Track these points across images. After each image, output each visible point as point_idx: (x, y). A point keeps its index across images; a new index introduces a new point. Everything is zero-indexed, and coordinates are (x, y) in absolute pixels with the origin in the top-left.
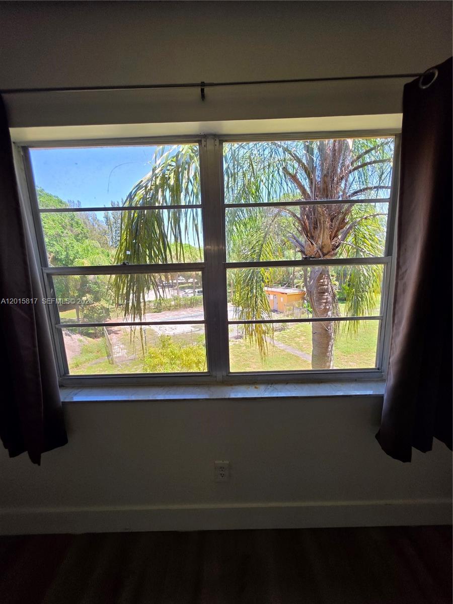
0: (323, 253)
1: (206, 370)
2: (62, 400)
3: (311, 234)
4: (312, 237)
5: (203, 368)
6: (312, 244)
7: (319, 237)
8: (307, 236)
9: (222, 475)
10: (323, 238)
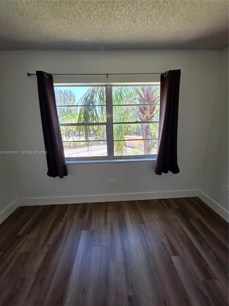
0: (147, 119)
1: (107, 155)
2: (66, 163)
3: (143, 112)
4: (144, 113)
5: (106, 155)
6: (144, 116)
7: (146, 113)
8: (142, 113)
9: (112, 185)
10: (148, 114)
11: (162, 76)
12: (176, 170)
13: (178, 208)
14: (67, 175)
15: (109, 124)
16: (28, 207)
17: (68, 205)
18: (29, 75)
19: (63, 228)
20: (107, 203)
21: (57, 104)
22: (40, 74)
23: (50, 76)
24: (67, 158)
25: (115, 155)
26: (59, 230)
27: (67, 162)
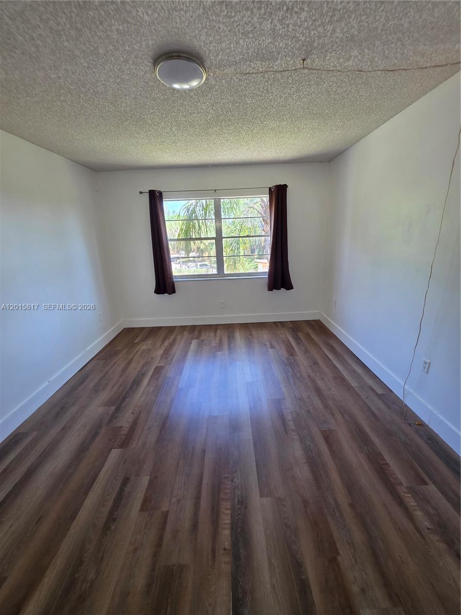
5: (216, 272)
9: (223, 305)
11: (270, 189)
12: (288, 286)
13: (292, 326)
14: (175, 293)
15: (219, 239)
16: (133, 329)
17: (176, 327)
18: (141, 193)
19: (174, 340)
20: (217, 325)
21: (166, 219)
22: (152, 193)
23: (161, 193)
24: (175, 276)
25: (225, 272)
26: (171, 340)
27: (175, 280)
